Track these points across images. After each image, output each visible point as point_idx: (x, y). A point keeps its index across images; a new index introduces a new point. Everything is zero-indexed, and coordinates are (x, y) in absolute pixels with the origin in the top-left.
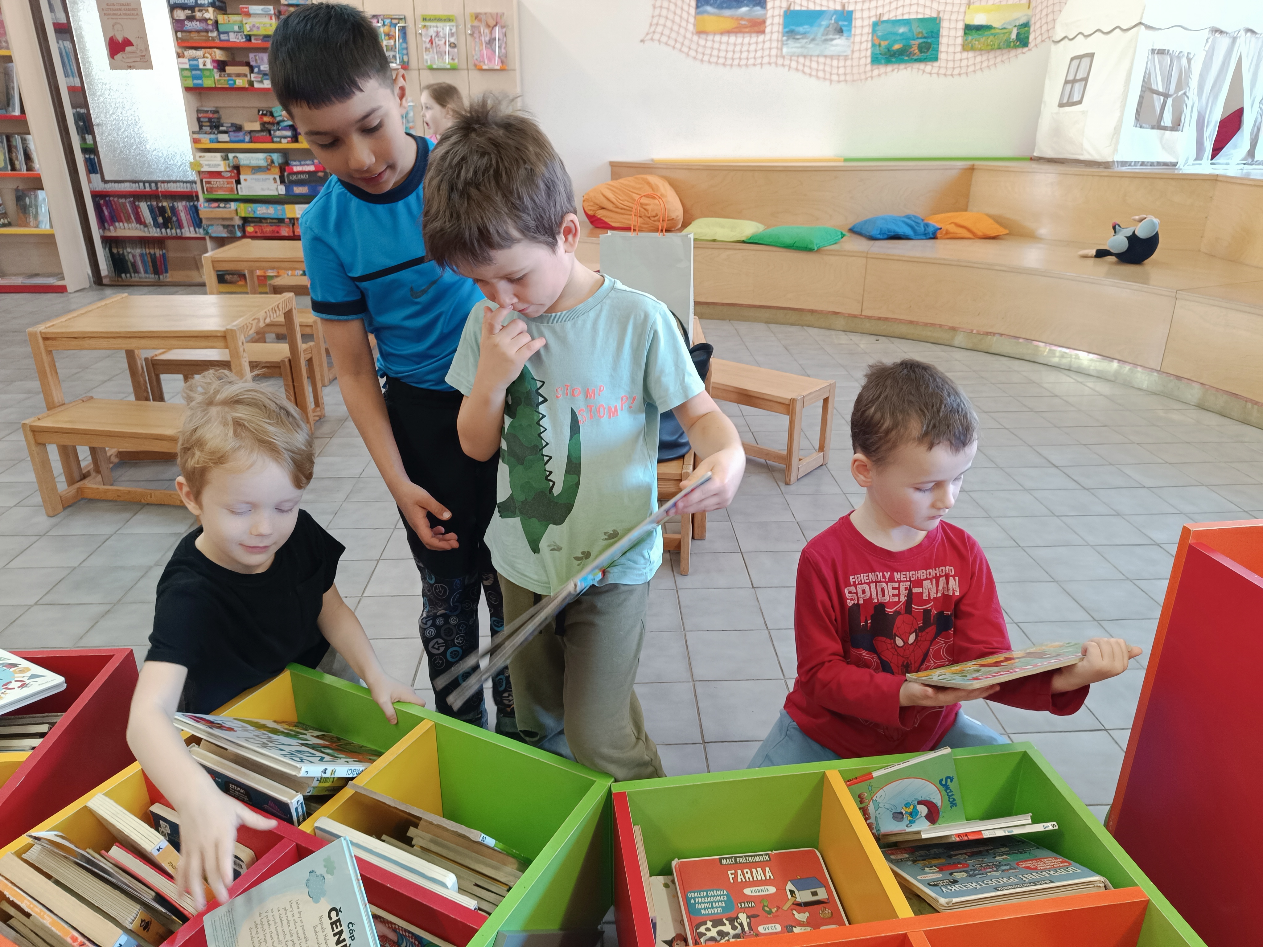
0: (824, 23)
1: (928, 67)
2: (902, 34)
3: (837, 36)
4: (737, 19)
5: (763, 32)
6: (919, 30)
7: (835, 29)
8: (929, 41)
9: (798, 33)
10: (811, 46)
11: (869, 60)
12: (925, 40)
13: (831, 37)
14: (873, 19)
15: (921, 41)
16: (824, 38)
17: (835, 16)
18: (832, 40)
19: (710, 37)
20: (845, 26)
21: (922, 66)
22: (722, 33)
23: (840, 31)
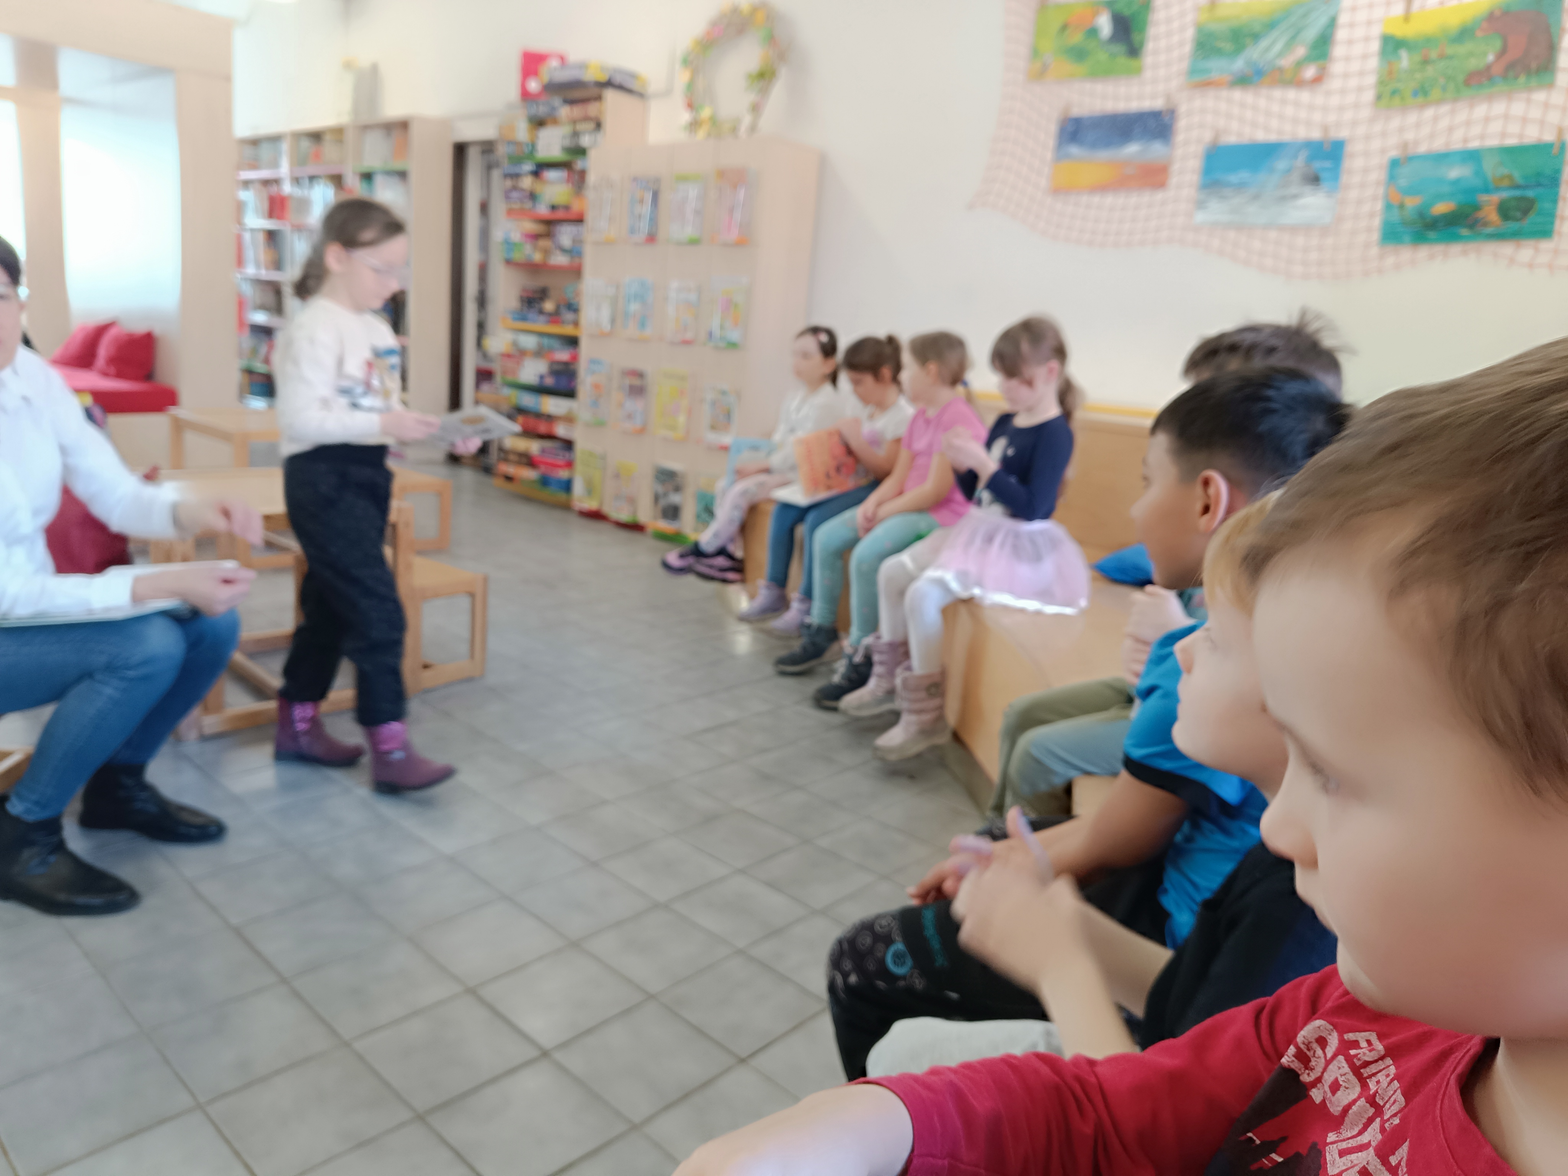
0: (1283, 165)
1: (1526, 252)
2: (1457, 182)
4: (1119, 165)
5: (1163, 186)
6: (1504, 171)
7: (1305, 177)
8: (1530, 193)
9: (1229, 186)
11: (1376, 236)
12: (1517, 193)
14: (1394, 153)
15: (1505, 194)
17: (1305, 152)
18: (1295, 197)
19: (1073, 198)
20: (1326, 169)
21: (1507, 249)
22: (1092, 191)
23: (1314, 180)
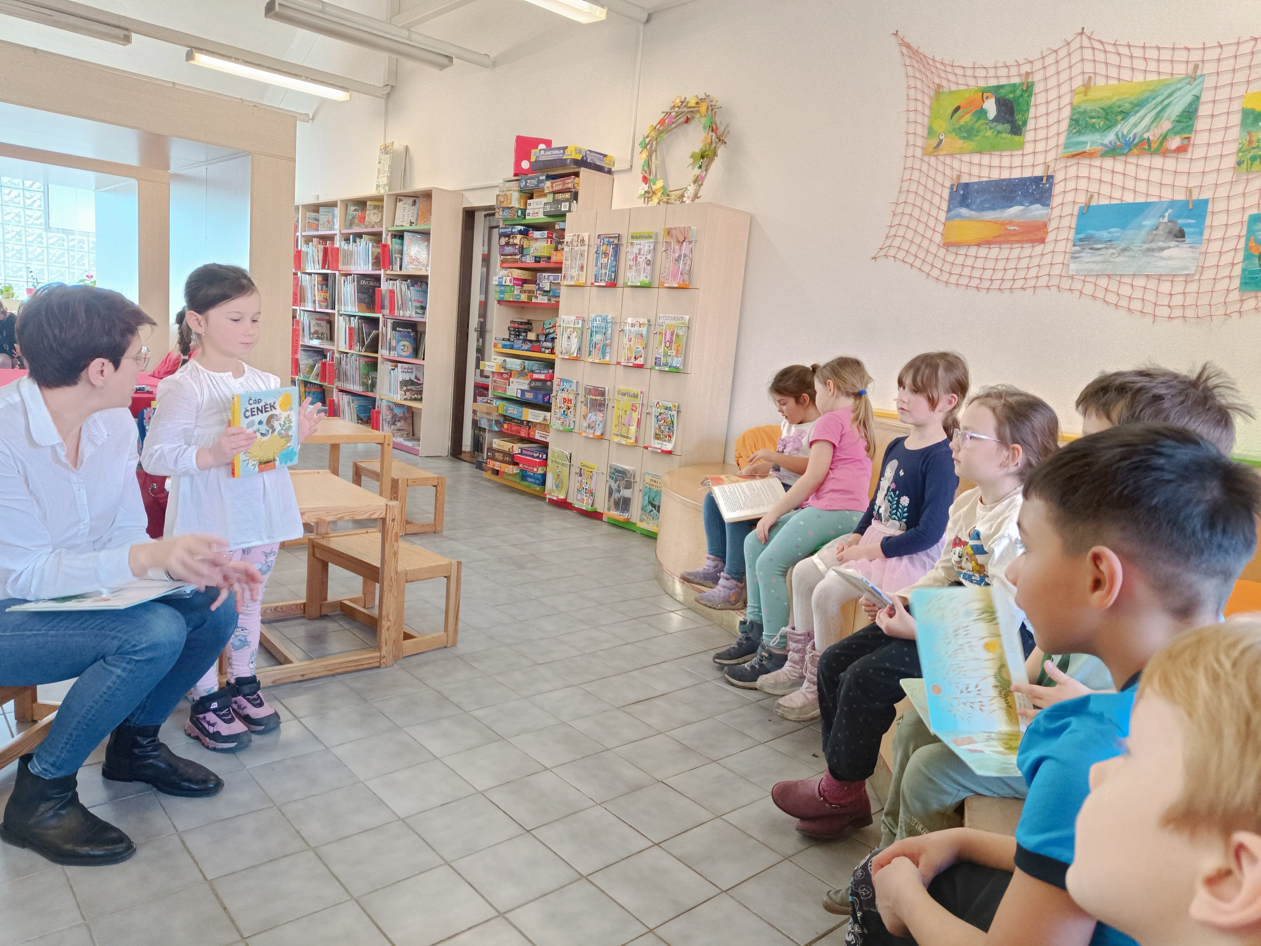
0: (1148, 223)
3: (1173, 243)
4: (1003, 224)
5: (1043, 241)
7: (1170, 232)
9: (1100, 241)
10: (1121, 259)
11: (1236, 283)
13: (1161, 244)
14: (1252, 212)
16: (1146, 246)
17: (1170, 211)
19: (963, 251)
20: (1189, 225)
22: (978, 245)
23: (1180, 235)
